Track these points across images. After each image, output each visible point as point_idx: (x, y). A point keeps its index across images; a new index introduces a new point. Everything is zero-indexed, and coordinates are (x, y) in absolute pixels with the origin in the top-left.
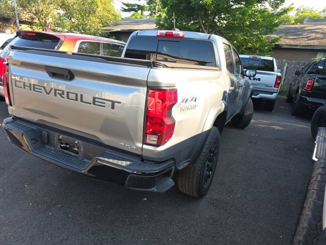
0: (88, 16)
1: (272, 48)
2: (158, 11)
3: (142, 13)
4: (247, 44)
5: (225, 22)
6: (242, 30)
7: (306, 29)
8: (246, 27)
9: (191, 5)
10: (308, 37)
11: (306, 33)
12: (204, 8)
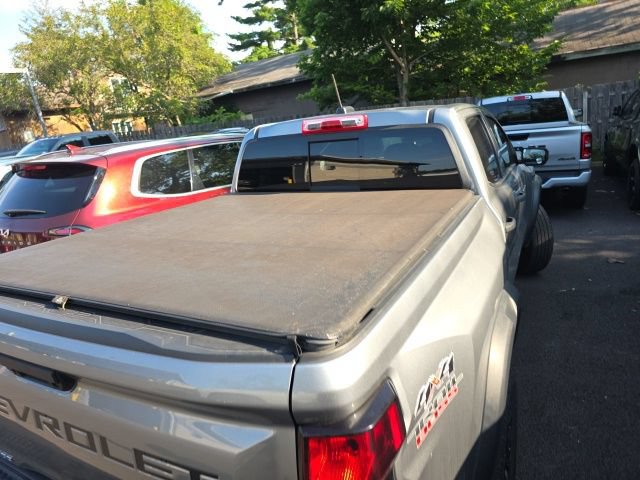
0: (168, 78)
1: (547, 66)
2: (300, 36)
3: (269, 46)
4: (491, 68)
5: (437, 34)
6: (478, 44)
7: (608, 10)
8: (483, 35)
9: (363, 18)
10: (617, 28)
11: (612, 20)
12: (390, 17)
